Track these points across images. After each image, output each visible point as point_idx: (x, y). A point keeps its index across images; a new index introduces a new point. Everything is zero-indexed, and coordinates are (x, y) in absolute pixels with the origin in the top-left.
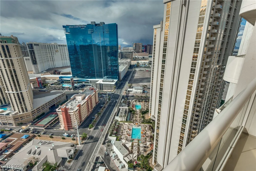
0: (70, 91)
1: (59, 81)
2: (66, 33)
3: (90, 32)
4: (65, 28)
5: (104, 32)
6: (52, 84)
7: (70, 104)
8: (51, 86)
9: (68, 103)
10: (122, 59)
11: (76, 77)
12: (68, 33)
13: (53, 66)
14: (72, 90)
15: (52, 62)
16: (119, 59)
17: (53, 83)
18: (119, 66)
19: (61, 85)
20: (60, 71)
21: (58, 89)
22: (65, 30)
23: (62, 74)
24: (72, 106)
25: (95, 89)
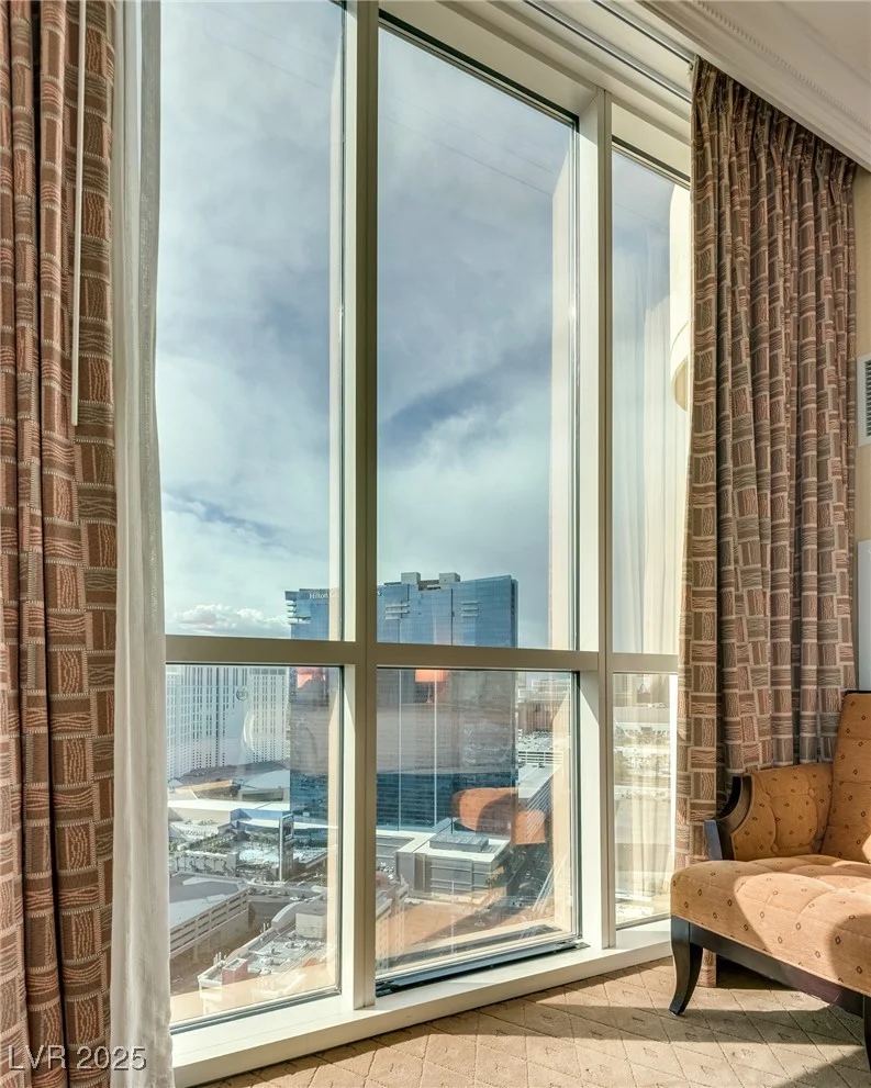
0: (268, 884)
1: (228, 831)
2: (295, 620)
3: (393, 614)
4: (291, 602)
5: (453, 614)
6: (193, 846)
7: (268, 956)
8: (188, 852)
9: (257, 946)
10: (532, 737)
11: (307, 814)
12: (304, 619)
13: (214, 759)
14: (278, 880)
15: (215, 741)
16: (519, 732)
17: (202, 838)
18: (520, 770)
19: (234, 853)
20: (240, 783)
21: (217, 873)
22: (292, 608)
23: (249, 797)
24: (272, 963)
25: (392, 882)
